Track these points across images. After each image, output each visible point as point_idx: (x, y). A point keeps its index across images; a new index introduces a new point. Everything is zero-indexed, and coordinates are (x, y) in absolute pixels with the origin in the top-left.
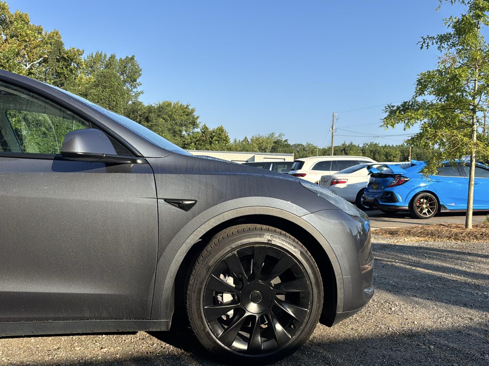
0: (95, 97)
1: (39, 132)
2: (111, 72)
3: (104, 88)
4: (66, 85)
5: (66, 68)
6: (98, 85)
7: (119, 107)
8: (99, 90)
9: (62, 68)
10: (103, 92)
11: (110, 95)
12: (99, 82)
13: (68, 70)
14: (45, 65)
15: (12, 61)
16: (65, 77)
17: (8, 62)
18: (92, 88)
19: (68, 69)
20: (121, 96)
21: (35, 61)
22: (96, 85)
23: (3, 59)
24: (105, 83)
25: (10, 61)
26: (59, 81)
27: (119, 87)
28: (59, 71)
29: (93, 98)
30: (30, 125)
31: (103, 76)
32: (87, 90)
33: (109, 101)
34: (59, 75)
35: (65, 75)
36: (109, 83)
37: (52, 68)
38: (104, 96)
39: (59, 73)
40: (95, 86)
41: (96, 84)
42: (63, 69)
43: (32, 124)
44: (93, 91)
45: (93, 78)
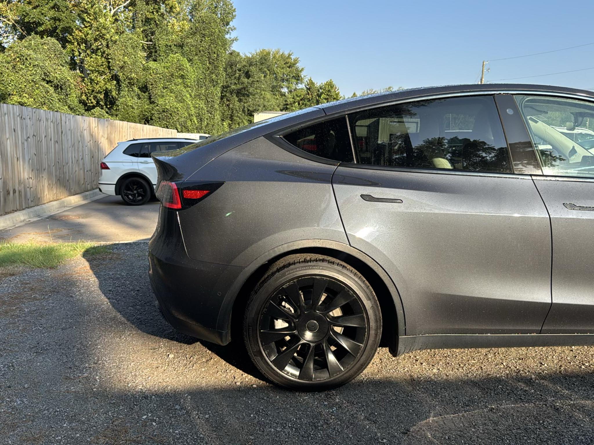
0: (193, 49)
1: (132, 92)
2: (210, 15)
3: (203, 37)
4: (158, 34)
5: (157, 12)
6: (195, 33)
7: (221, 61)
8: (196, 39)
9: (153, 12)
10: (201, 42)
11: (210, 46)
12: (196, 30)
13: (159, 14)
14: (132, 9)
15: (97, 5)
16: (157, 25)
17: (92, 7)
18: (188, 37)
19: (159, 13)
20: (222, 46)
21: (121, 5)
22: (193, 33)
23: (86, 4)
24: (204, 30)
25: (95, 6)
26: (150, 29)
27: (220, 34)
28: (149, 17)
29: (190, 50)
30: (122, 84)
31: (201, 21)
32: (183, 40)
33: (209, 52)
34: (147, 21)
35: (155, 22)
36: (208, 30)
37: (142, 12)
38: (203, 47)
39: (148, 19)
40: (191, 34)
41: (193, 31)
42: (153, 14)
43: (123, 83)
44: (190, 41)
45: (186, 24)
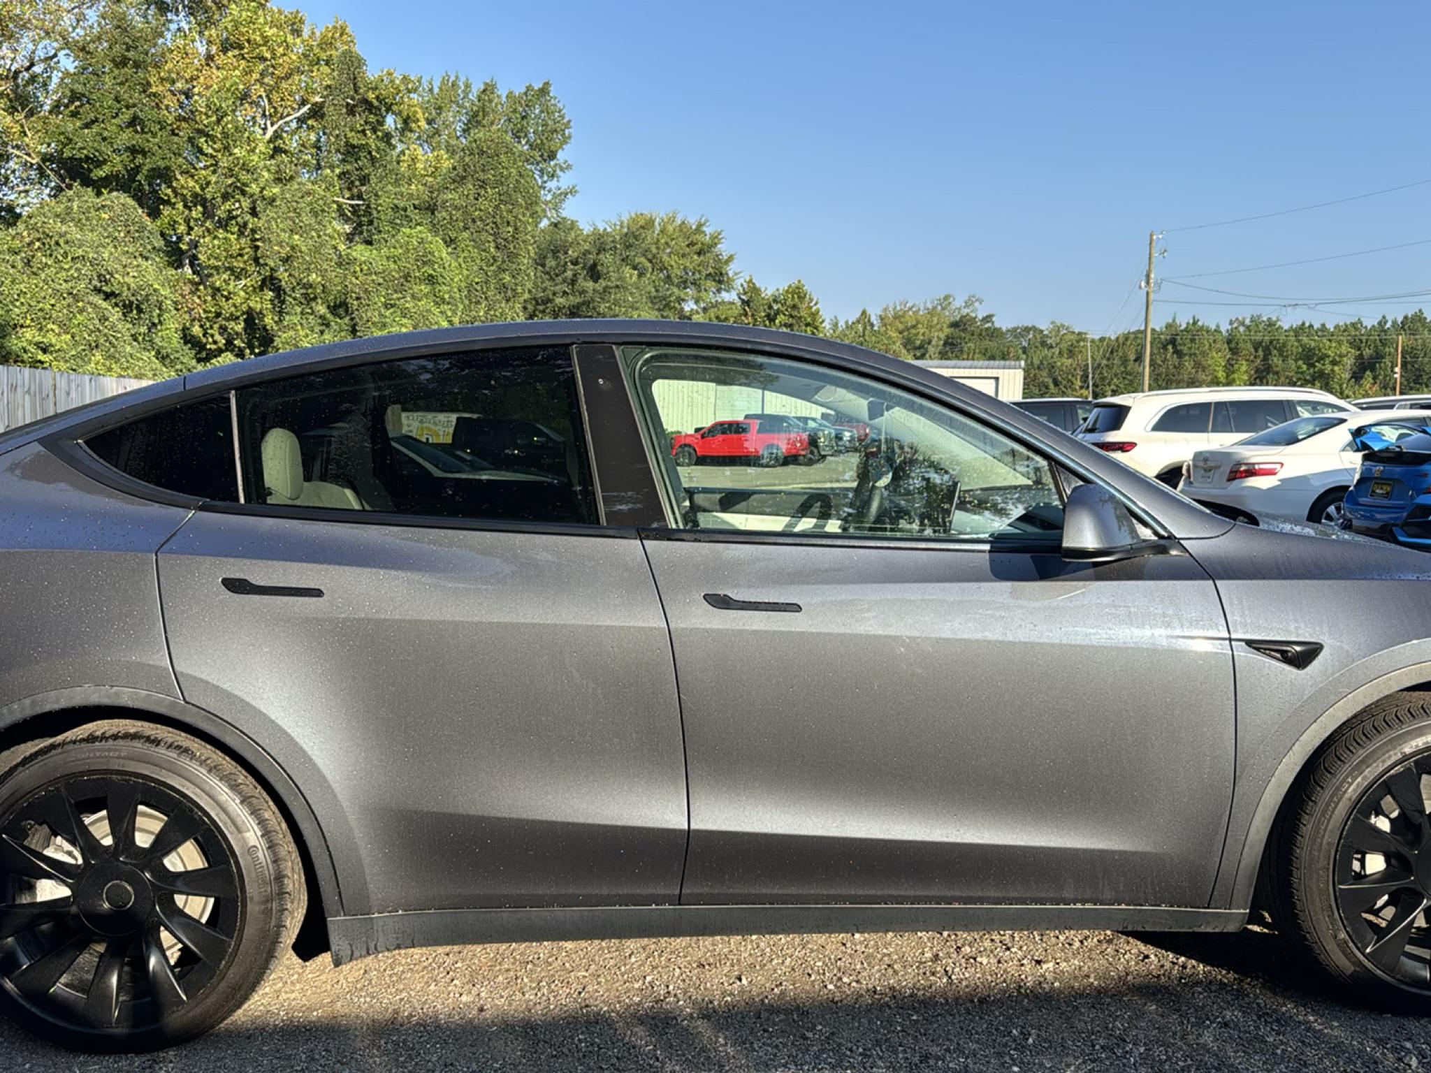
0: (457, 215)
1: (311, 317)
2: (499, 138)
3: (481, 187)
4: (375, 180)
5: (374, 130)
6: (464, 178)
7: (524, 242)
8: (466, 193)
9: (363, 132)
10: (477, 199)
11: (497, 207)
12: (465, 170)
13: (378, 137)
14: (315, 124)
15: (230, 118)
16: (373, 159)
17: (219, 121)
18: (447, 188)
19: (380, 134)
20: (527, 209)
21: (289, 115)
22: (458, 179)
23: (206, 114)
24: (483, 171)
25: (225, 119)
26: (357, 170)
27: (522, 181)
28: (355, 142)
29: (451, 218)
30: (288, 298)
31: (476, 151)
32: (435, 195)
33: (495, 223)
34: (351, 151)
35: (370, 153)
36: (492, 172)
37: (337, 132)
38: (480, 210)
39: (353, 147)
40: (454, 181)
41: (457, 175)
42: (365, 135)
43: (290, 296)
44: (450, 196)
45: (445, 157)
